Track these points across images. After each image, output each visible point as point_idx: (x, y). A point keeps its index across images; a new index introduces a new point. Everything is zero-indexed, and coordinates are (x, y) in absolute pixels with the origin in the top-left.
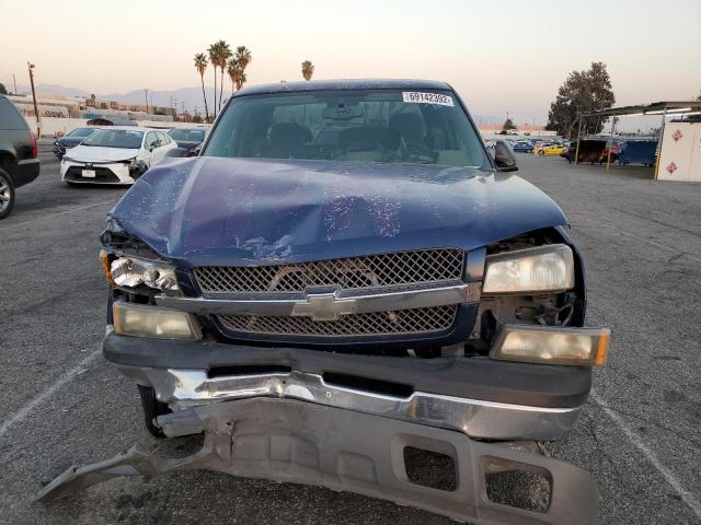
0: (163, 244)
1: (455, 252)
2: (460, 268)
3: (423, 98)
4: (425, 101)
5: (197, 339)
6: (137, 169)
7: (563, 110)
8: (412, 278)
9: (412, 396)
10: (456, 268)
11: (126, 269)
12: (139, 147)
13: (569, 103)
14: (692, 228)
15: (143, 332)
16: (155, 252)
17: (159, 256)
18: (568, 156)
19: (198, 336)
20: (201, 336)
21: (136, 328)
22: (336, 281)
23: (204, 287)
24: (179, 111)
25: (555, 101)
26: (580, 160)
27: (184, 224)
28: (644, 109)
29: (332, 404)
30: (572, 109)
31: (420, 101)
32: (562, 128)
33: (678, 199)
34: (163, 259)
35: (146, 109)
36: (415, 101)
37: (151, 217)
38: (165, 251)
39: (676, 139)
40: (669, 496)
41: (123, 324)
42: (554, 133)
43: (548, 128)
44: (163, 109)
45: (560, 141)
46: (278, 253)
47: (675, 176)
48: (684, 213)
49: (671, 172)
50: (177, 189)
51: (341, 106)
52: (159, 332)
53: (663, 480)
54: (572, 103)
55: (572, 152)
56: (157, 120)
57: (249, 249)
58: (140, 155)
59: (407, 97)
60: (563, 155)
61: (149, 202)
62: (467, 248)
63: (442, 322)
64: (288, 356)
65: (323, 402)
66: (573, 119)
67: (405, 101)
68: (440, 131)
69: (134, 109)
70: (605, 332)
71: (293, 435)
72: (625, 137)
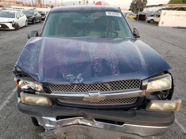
0: (37, 76)
1: (138, 80)
2: (139, 85)
3: (112, 14)
4: (113, 15)
5: (51, 105)
6: (14, 25)
7: (134, 5)
8: (124, 88)
9: (124, 125)
10: (138, 85)
11: (24, 84)
12: (14, 17)
13: (135, 3)
14: (170, 42)
15: (32, 103)
16: (34, 79)
17: (36, 81)
18: (135, 19)
19: (51, 104)
20: (52, 104)
21: (29, 101)
22: (98, 89)
23: (53, 90)
24: (24, 3)
25: (132, 2)
26: (139, 20)
27: (44, 68)
28: (156, 6)
29: (98, 127)
30: (136, 4)
31: (111, 15)
32: (133, 10)
33: (165, 32)
34: (37, 81)
35: (14, 2)
36: (110, 15)
37: (31, 64)
38: (38, 79)
39: (164, 15)
40: (183, 133)
41: (24, 100)
42: (131, 11)
43: (130, 10)
44: (19, 2)
45: (133, 14)
46: (79, 80)
47: (163, 25)
48: (167, 37)
49: (162, 24)
50: (38, 52)
51: (87, 16)
52: (37, 103)
53: (180, 128)
54: (136, 3)
55: (137, 18)
56: (18, 6)
57: (68, 79)
58: (15, 20)
59: (107, 14)
60: (134, 19)
61: (29, 58)
62: (142, 79)
63: (132, 101)
64: (83, 113)
65: (95, 126)
66: (136, 7)
67: (107, 15)
68: (113, 22)
69: (10, 2)
70: (180, 101)
71: (84, 135)
72: (149, 13)
